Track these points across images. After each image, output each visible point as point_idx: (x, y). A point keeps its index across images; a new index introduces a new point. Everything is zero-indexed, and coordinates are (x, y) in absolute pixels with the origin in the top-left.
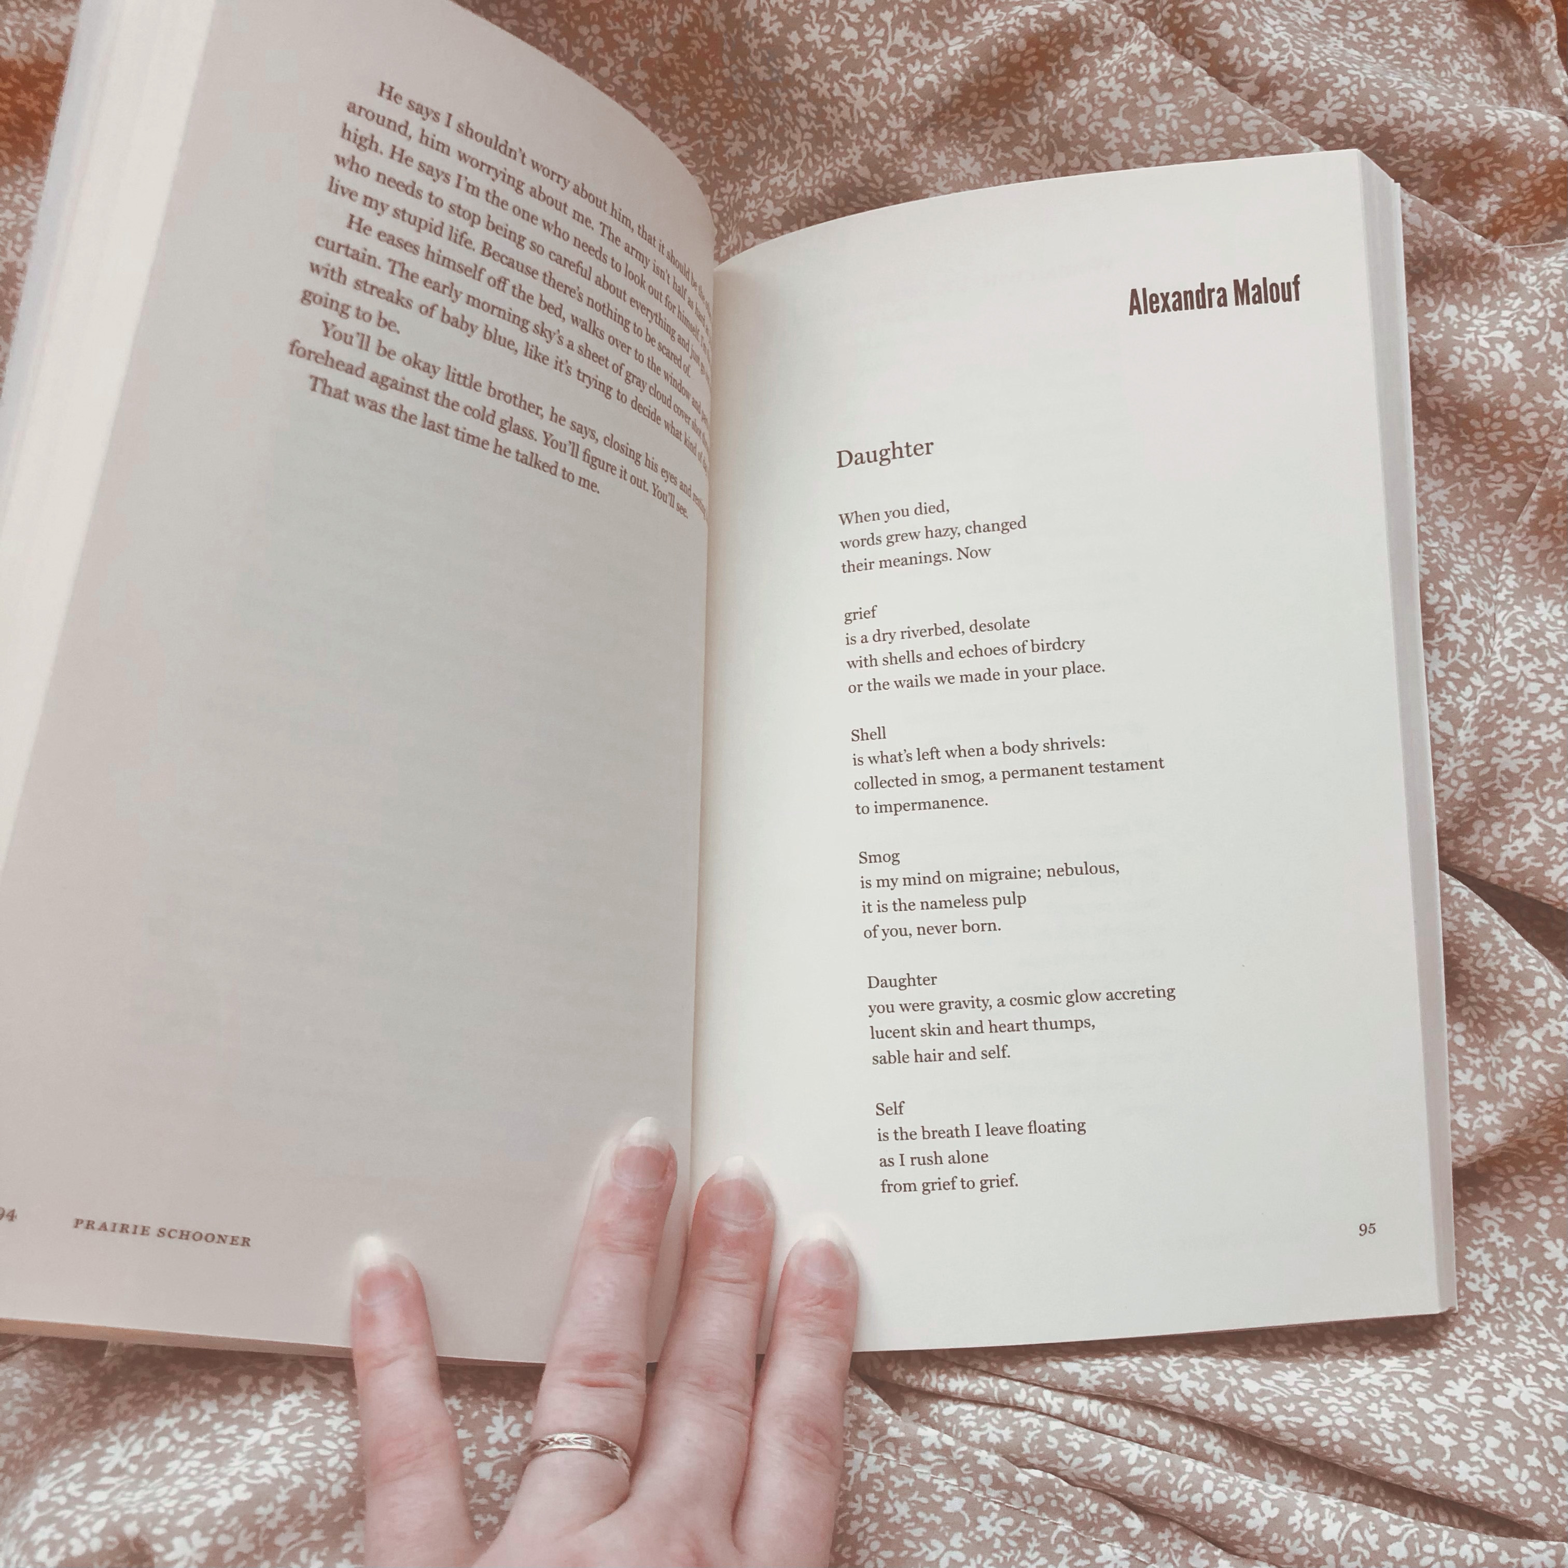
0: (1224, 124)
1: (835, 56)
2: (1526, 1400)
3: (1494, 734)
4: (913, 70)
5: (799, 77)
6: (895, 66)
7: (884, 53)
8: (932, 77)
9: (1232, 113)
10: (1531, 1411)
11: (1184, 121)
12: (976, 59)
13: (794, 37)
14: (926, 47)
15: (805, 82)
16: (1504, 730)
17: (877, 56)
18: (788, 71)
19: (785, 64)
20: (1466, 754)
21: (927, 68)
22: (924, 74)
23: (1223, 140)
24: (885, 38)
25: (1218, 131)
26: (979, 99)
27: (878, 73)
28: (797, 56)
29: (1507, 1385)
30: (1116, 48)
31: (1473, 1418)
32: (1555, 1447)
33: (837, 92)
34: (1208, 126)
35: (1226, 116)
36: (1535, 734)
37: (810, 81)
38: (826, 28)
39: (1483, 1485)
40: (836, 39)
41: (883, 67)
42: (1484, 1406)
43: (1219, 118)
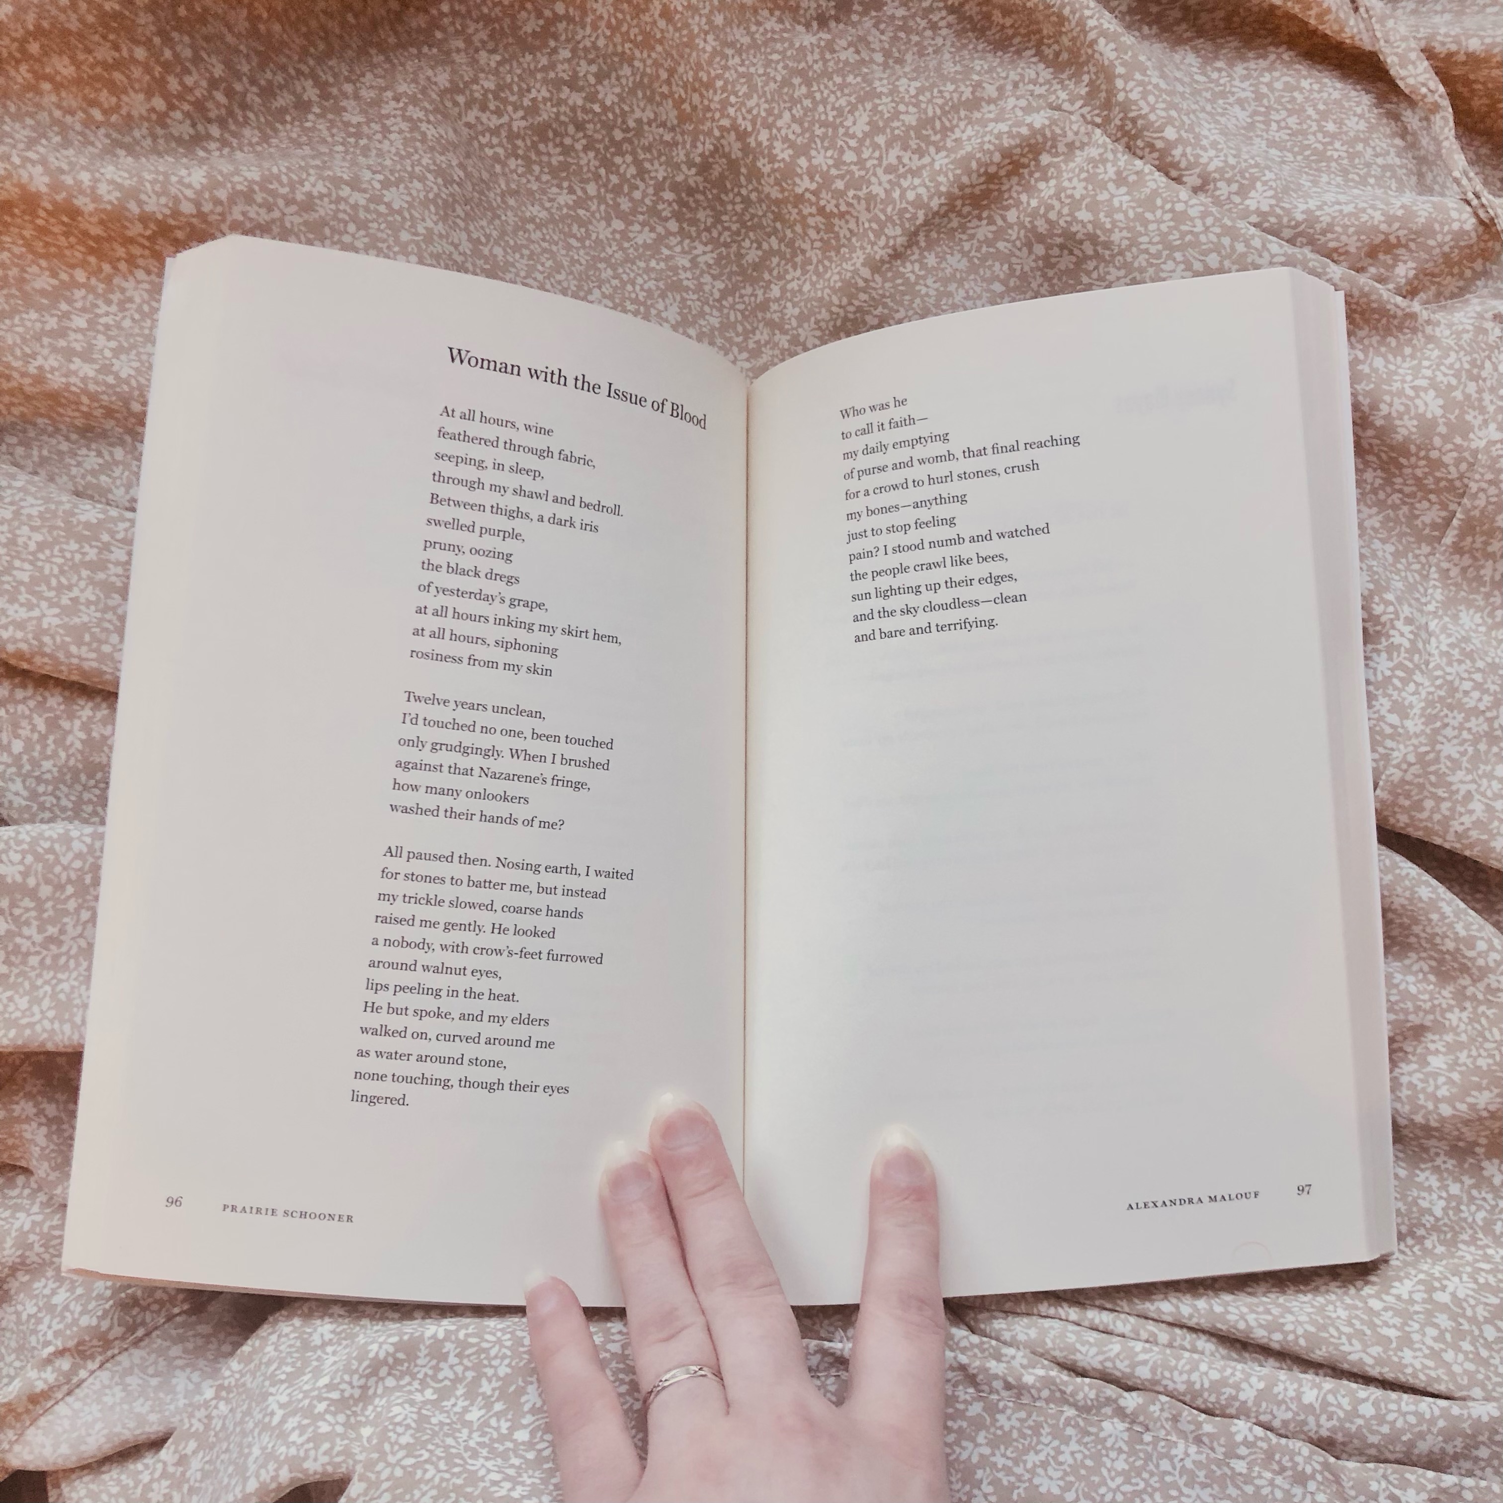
0: (1172, 210)
1: (837, 177)
2: (1461, 1294)
3: (1438, 724)
4: (905, 184)
5: (808, 195)
6: (890, 181)
7: (879, 171)
8: (922, 190)
9: (1179, 201)
10: (1465, 1305)
11: (1140, 210)
12: (958, 172)
13: (803, 162)
14: (916, 163)
15: (813, 199)
16: (1446, 720)
17: (875, 174)
18: (799, 191)
19: (795, 184)
20: (1415, 741)
21: (917, 181)
22: (915, 188)
23: (1172, 224)
24: (880, 159)
25: (1168, 216)
26: (963, 205)
27: (876, 189)
28: (806, 177)
29: (1445, 1282)
30: (1078, 152)
31: (1417, 1313)
32: (1486, 1335)
33: (843, 208)
34: (1159, 213)
35: (1173, 203)
36: (1467, 725)
37: (819, 199)
38: (829, 153)
39: (1425, 1367)
40: (838, 163)
41: (880, 184)
42: (1424, 1301)
43: (1168, 206)
